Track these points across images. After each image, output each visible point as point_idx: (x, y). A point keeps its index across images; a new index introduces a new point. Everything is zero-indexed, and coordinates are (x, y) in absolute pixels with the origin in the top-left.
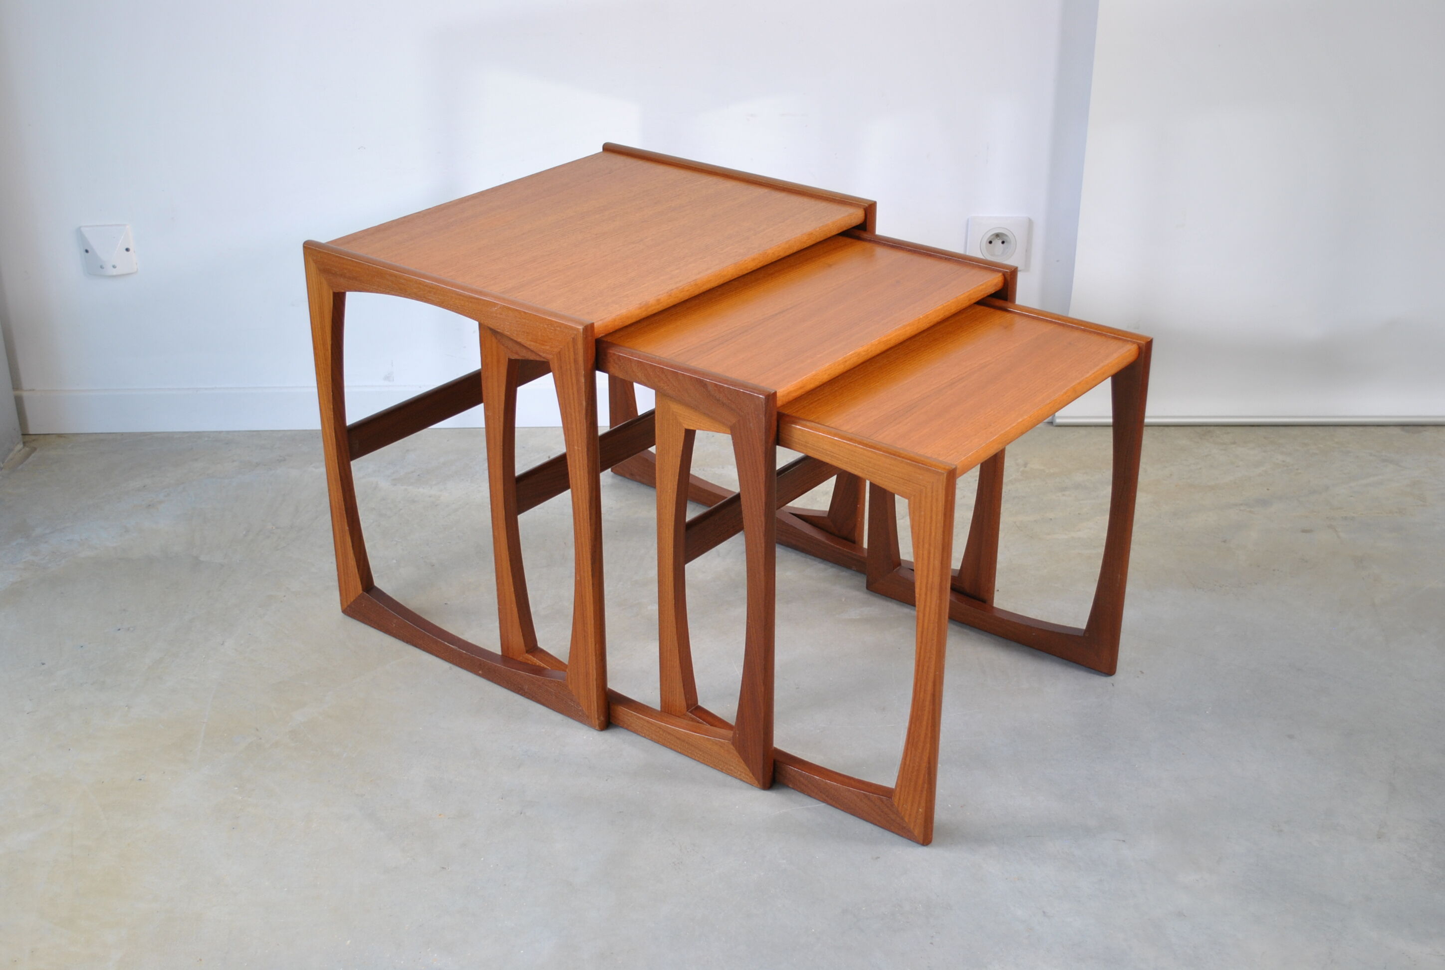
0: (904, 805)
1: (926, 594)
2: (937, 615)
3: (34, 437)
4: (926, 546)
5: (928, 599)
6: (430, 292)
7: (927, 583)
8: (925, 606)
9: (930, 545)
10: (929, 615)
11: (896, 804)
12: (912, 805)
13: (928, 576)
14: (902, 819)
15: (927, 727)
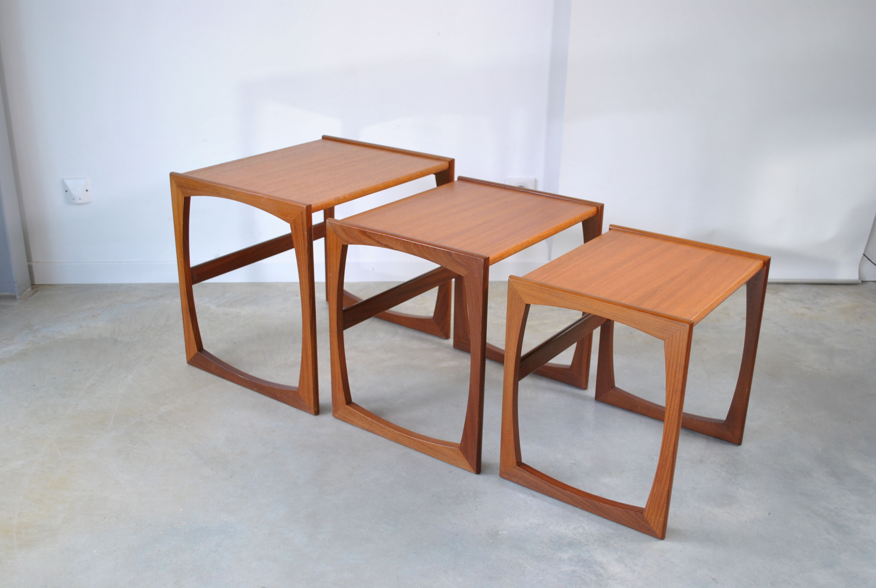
0: (651, 517)
1: (672, 395)
2: (678, 407)
3: (37, 286)
4: (675, 367)
5: (674, 397)
6: (231, 193)
7: (673, 388)
8: (671, 402)
9: (677, 366)
10: (673, 407)
11: (646, 516)
12: (656, 517)
13: (674, 385)
14: (649, 524)
15: (668, 471)
